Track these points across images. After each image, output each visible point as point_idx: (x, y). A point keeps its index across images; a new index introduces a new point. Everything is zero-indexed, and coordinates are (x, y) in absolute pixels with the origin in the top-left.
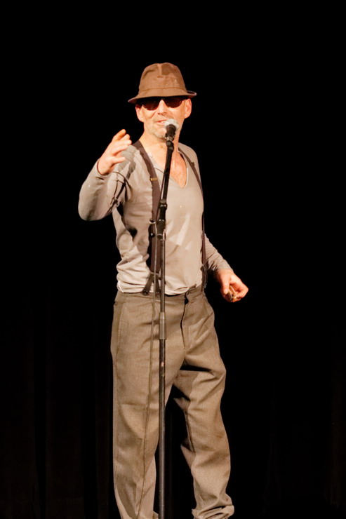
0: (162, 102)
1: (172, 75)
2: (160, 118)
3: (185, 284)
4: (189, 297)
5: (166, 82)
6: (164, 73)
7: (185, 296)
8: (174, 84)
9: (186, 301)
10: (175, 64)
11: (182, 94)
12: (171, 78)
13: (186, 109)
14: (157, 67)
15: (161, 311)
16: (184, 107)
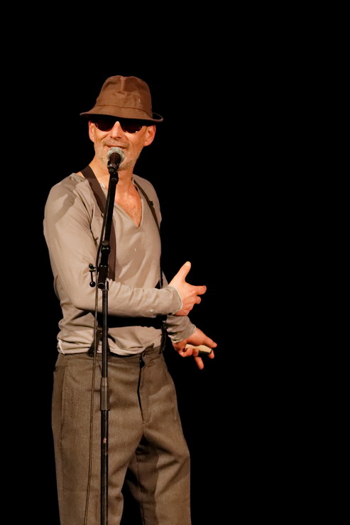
0: (117, 123)
1: (136, 93)
2: (112, 142)
3: (139, 342)
4: (145, 359)
5: (126, 100)
6: (126, 89)
7: (141, 358)
8: (135, 105)
9: (142, 364)
10: (143, 79)
11: (143, 118)
12: (134, 96)
13: (147, 135)
14: (120, 81)
15: (103, 376)
16: (145, 133)
